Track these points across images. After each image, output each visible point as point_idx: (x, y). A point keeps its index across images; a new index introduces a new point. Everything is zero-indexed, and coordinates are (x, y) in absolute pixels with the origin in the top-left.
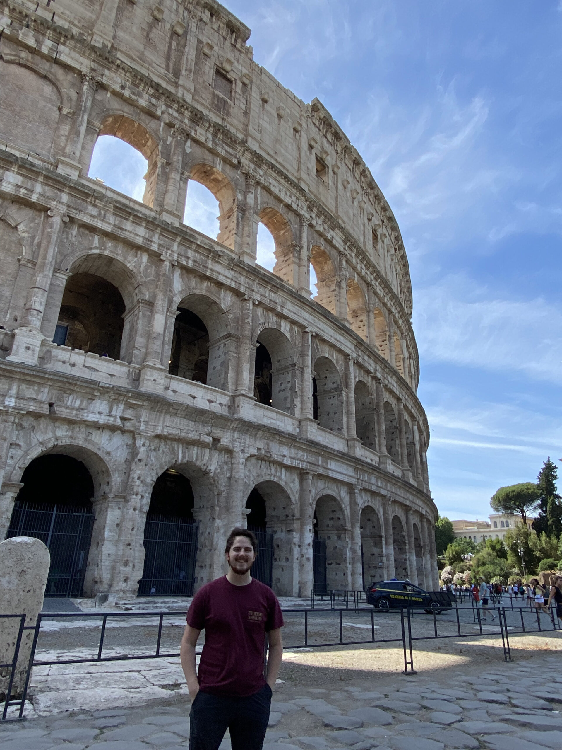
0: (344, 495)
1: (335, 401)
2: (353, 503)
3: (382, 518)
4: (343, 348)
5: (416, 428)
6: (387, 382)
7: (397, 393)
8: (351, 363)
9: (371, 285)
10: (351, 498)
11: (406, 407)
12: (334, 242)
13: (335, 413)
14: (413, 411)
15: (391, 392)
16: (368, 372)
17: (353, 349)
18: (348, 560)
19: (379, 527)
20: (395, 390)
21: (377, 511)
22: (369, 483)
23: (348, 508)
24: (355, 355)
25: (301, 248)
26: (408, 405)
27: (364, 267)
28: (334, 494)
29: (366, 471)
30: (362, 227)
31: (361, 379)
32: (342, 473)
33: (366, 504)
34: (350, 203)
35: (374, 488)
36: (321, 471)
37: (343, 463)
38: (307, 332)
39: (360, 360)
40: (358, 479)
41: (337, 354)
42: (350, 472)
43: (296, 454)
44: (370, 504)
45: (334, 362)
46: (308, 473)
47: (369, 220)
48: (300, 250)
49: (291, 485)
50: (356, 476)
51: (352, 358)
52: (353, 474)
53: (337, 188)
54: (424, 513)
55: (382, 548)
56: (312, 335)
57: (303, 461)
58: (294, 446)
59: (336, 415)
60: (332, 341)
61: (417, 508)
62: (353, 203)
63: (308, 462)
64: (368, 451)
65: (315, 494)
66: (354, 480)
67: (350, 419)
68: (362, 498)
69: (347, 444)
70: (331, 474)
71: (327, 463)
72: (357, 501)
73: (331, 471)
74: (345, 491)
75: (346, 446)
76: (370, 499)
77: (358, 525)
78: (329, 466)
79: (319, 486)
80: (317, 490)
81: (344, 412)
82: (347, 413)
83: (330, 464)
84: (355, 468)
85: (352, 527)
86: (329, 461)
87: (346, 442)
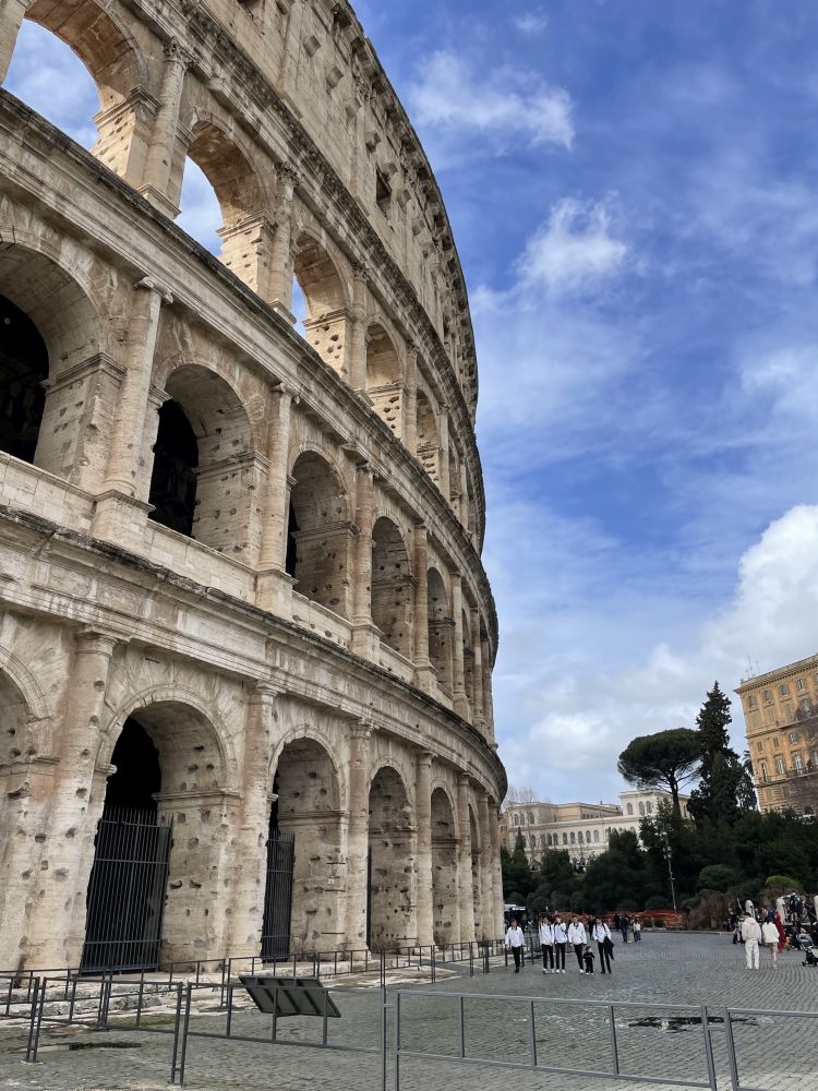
0: (227, 708)
1: (236, 486)
2: (255, 727)
3: (347, 770)
4: (261, 358)
5: (458, 590)
6: (384, 473)
7: (412, 503)
8: (285, 402)
9: (362, 268)
10: (249, 715)
11: (433, 541)
12: (263, 134)
13: (233, 512)
14: (452, 554)
15: (397, 499)
16: (334, 439)
17: (293, 370)
18: (221, 875)
19: (336, 793)
20: (406, 496)
21: (331, 753)
22: (308, 682)
23: (238, 741)
24: (296, 387)
25: (159, 107)
26: (439, 535)
27: (343, 222)
28: (194, 702)
29: (301, 654)
30: (350, 152)
31: (315, 449)
32: (222, 650)
33: (300, 734)
34: (321, 87)
35: (322, 696)
36: (146, 635)
37: (228, 623)
38: (146, 289)
39: (312, 401)
40: (274, 669)
41: (245, 373)
42: (253, 649)
43: (59, 579)
44: (311, 734)
45: (236, 388)
46: (96, 636)
47: (370, 148)
48: (157, 110)
49: (37, 666)
50: (269, 662)
51: (288, 391)
52: (261, 656)
53: (285, 41)
54: (464, 765)
55: (337, 842)
56: (163, 302)
57: (85, 602)
58: (51, 557)
59: (234, 518)
60: (228, 332)
61: (445, 753)
62: (328, 93)
63: (98, 606)
64: (320, 611)
65: (125, 697)
66: (262, 669)
67: (268, 528)
68: (288, 718)
69: (255, 585)
70: (181, 647)
71: (175, 618)
72: (264, 721)
73: (182, 641)
74: (233, 699)
75: (252, 588)
76: (312, 724)
77: (261, 783)
78: (179, 626)
79: (141, 676)
80: (135, 689)
81: (253, 508)
82: (263, 513)
83: (185, 621)
84: (268, 642)
85: (245, 789)
86: (181, 613)
87: (253, 580)
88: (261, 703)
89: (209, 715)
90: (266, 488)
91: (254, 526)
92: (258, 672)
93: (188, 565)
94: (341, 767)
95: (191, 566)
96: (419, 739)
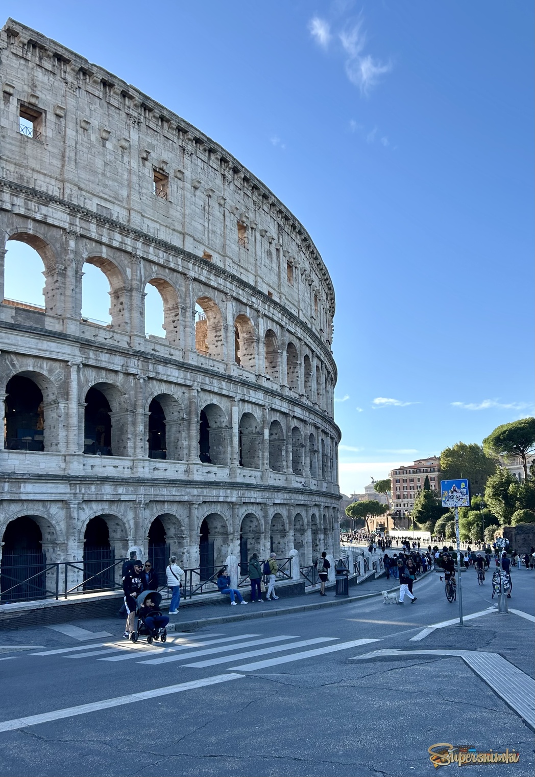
0: (55, 512)
3: (132, 522)
4: (56, 356)
6: (152, 375)
8: (74, 368)
10: (66, 513)
12: (51, 221)
17: (76, 353)
21: (120, 517)
22: (98, 494)
23: (62, 523)
24: (79, 360)
28: (37, 513)
29: (92, 485)
31: (102, 380)
35: (109, 497)
39: (92, 362)
40: (76, 494)
41: (50, 364)
42: (62, 489)
45: (46, 373)
50: (72, 492)
51: (75, 363)
52: (67, 491)
53: (64, 137)
59: (55, 431)
60: (33, 352)
62: (104, 147)
65: (4, 519)
66: (69, 495)
67: (69, 433)
68: (91, 508)
69: (65, 459)
70: (24, 497)
71: (20, 488)
72: (72, 515)
73: (24, 495)
74: (58, 508)
75: (64, 461)
76: (106, 507)
77: (73, 538)
78: (22, 490)
79: (11, 509)
80: (8, 514)
81: (61, 425)
82: (67, 427)
83: (25, 487)
84: (70, 484)
85: (67, 540)
86: (22, 485)
87: (64, 458)
88: (70, 508)
89: (45, 516)
90: (67, 414)
91: (62, 433)
92: (66, 498)
93: (27, 462)
94: (128, 521)
95: (28, 462)
96: (186, 498)
